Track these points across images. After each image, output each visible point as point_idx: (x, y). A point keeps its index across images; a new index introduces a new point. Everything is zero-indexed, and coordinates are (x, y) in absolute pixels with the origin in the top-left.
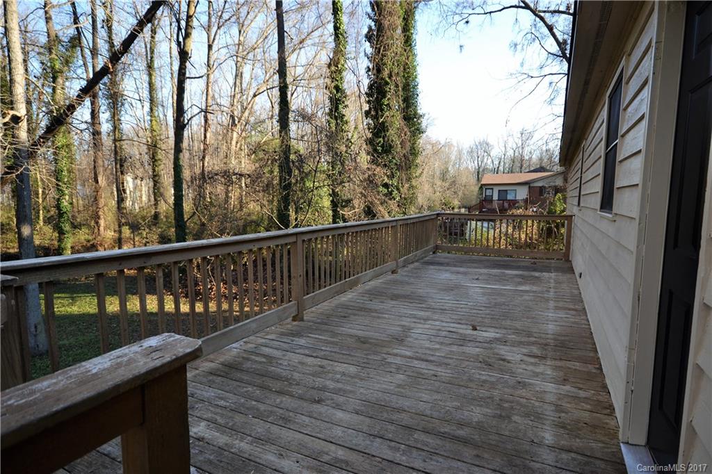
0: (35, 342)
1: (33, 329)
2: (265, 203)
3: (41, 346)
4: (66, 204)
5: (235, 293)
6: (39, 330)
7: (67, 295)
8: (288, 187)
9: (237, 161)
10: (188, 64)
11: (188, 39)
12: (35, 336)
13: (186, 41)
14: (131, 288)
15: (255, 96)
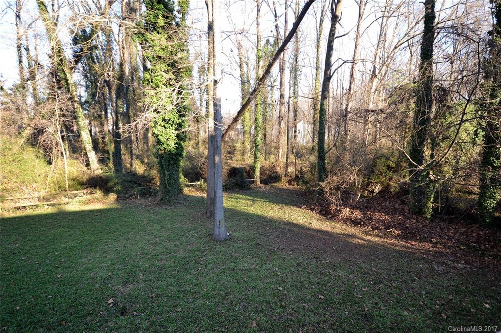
0: (219, 232)
1: (218, 223)
2: (397, 139)
3: (221, 235)
4: (259, 139)
5: (360, 219)
6: (221, 224)
7: (252, 198)
8: (425, 121)
9: (375, 105)
10: (337, 26)
11: (339, 4)
12: (219, 228)
13: (338, 6)
14: (287, 199)
15: (396, 48)
